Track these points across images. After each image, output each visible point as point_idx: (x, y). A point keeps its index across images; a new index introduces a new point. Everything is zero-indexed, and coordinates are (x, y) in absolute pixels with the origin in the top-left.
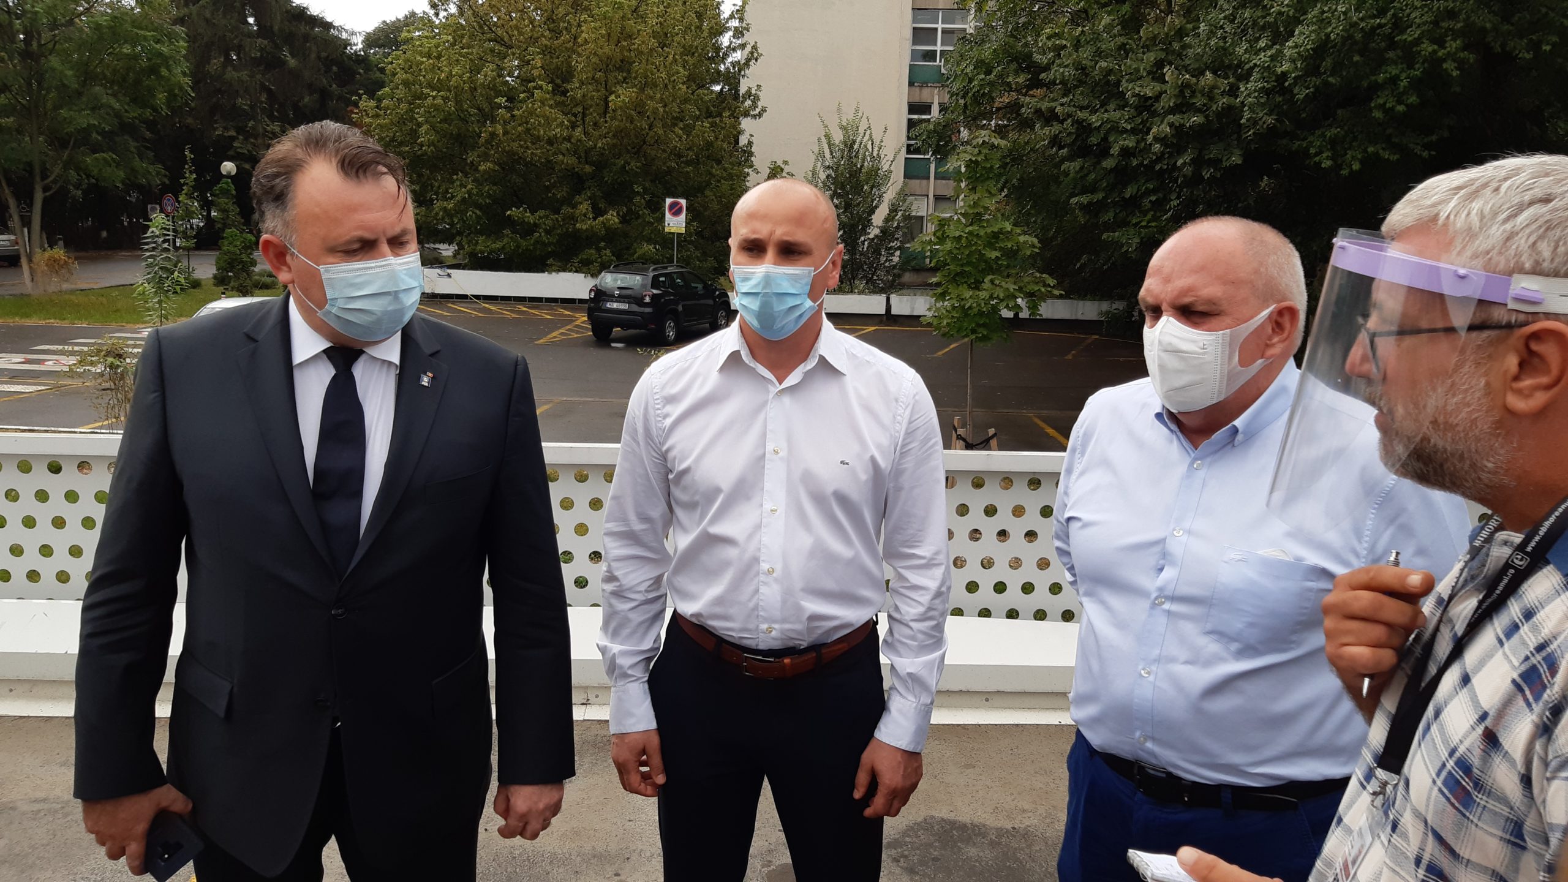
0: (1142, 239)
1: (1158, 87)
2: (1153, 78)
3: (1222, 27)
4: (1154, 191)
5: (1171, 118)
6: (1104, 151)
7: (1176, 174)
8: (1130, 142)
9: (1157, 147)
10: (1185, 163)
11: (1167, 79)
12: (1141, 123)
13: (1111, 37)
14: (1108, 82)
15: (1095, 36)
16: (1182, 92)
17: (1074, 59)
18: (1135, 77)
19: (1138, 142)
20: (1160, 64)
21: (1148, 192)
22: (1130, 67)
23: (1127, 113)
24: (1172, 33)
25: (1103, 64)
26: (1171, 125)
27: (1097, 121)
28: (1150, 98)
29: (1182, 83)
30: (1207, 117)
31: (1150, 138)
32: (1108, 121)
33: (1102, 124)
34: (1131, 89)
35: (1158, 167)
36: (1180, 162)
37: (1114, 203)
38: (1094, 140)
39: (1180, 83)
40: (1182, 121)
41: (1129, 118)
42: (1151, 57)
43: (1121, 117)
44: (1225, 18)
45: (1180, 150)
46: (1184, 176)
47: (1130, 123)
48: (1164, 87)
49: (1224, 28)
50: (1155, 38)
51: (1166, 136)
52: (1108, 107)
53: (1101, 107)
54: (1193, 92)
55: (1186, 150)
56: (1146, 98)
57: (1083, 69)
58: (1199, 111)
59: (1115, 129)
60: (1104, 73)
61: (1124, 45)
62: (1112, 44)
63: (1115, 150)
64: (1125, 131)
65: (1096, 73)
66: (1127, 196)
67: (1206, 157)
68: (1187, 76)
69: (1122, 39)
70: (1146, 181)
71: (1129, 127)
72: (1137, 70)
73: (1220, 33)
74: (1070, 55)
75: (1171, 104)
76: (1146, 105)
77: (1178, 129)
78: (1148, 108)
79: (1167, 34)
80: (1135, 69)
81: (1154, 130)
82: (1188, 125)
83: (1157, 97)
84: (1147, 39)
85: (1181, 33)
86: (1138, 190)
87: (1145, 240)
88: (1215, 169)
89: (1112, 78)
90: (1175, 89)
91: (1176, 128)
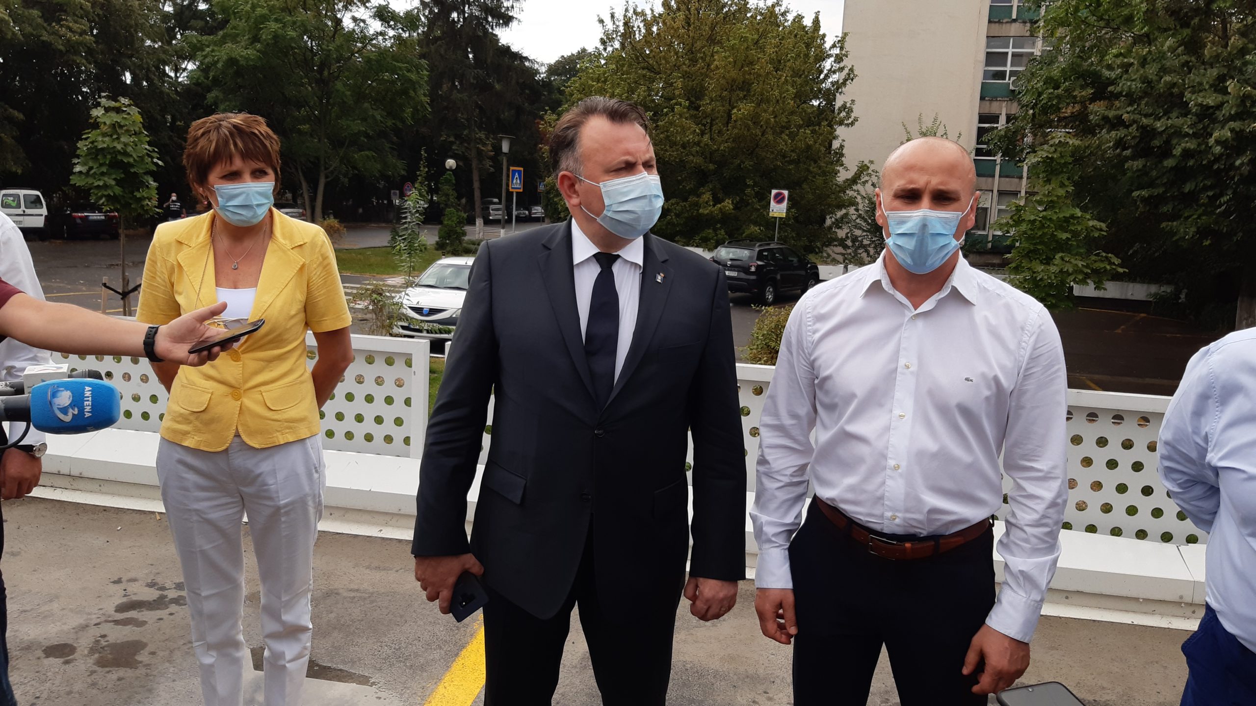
0: (1198, 228)
1: (1220, 98)
2: (1215, 90)
4: (1211, 188)
5: (1232, 124)
6: (1166, 152)
7: (1232, 173)
8: (1191, 145)
9: (1218, 149)
10: (1242, 164)
11: (1229, 90)
12: (1203, 128)
13: (1175, 55)
14: (1172, 94)
15: (1161, 55)
16: (1243, 101)
17: (1142, 75)
18: (1197, 89)
19: (1199, 145)
20: (1222, 78)
21: (1206, 188)
22: (1193, 81)
23: (1189, 120)
24: (1235, 52)
25: (1168, 78)
26: (1232, 130)
27: (1161, 126)
28: (1212, 107)
29: (1244, 94)
31: (1212, 141)
32: (1172, 126)
33: (1167, 128)
34: (1193, 100)
35: (1216, 167)
36: (1238, 163)
37: (1174, 197)
38: (1156, 142)
39: (1242, 94)
40: (1242, 127)
41: (1191, 124)
42: (1214, 72)
43: (1186, 124)
45: (1240, 153)
46: (1241, 175)
47: (1192, 128)
48: (1226, 98)
50: (1218, 56)
51: (1227, 140)
52: (1171, 115)
53: (1164, 114)
55: (1245, 152)
56: (1208, 107)
57: (1149, 83)
59: (1179, 133)
60: (1168, 86)
61: (1187, 62)
62: (1177, 61)
63: (1177, 151)
64: (1187, 135)
65: (1161, 85)
66: (1187, 190)
68: (1249, 88)
69: (1185, 58)
70: (1204, 179)
71: (1191, 132)
72: (1200, 84)
74: (1138, 71)
75: (1233, 112)
76: (1207, 114)
77: (1238, 134)
78: (1210, 116)
79: (1230, 54)
80: (1198, 82)
81: (1216, 134)
82: (1248, 130)
83: (1219, 107)
84: (1211, 57)
85: (1244, 51)
86: (1196, 186)
87: (1201, 229)
89: (1175, 90)
90: (1237, 100)
91: (1237, 133)
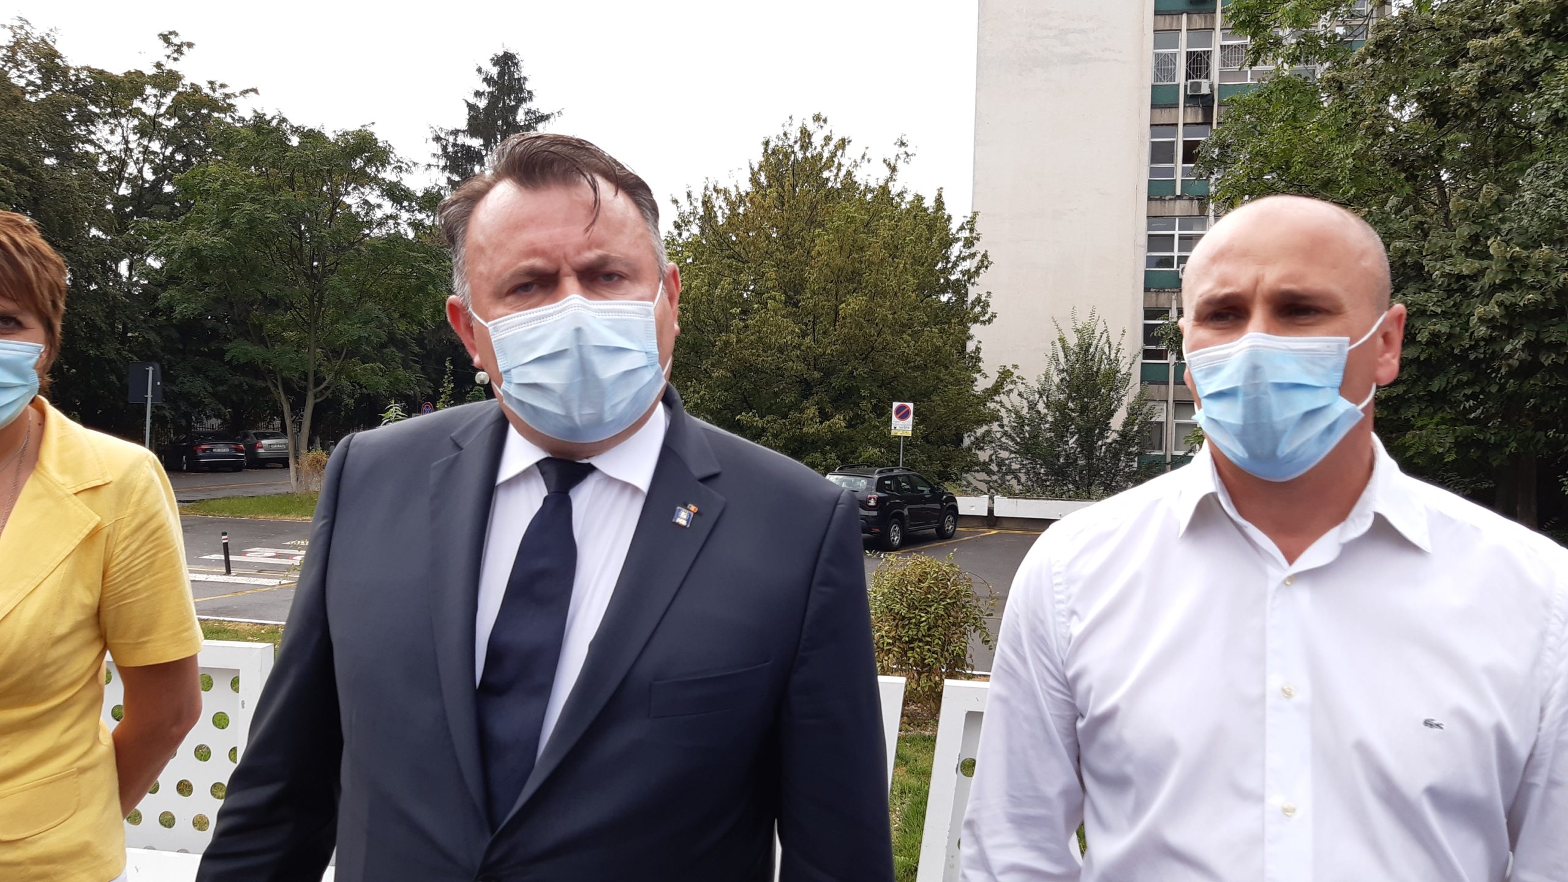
1: (1477, 264)
2: (1467, 256)
3: (1552, 195)
4: (1469, 383)
5: (1499, 297)
7: (1496, 364)
8: (1443, 327)
9: (1483, 331)
10: (1515, 350)
11: (1491, 251)
12: (1454, 305)
13: (1401, 217)
14: (1405, 264)
16: (1510, 266)
18: (1444, 255)
19: (1452, 327)
20: (1475, 239)
21: (1461, 385)
22: (1436, 244)
23: (1435, 295)
24: (1489, 205)
26: (1500, 304)
28: (1465, 277)
29: (1511, 257)
30: (1543, 294)
31: (1474, 320)
34: (1437, 270)
35: (1472, 357)
36: (1508, 348)
37: (1419, 399)
39: (1508, 256)
40: (1513, 300)
41: (1438, 301)
42: (1464, 230)
43: (1430, 301)
44: (1555, 185)
45: (1512, 334)
46: (1509, 366)
47: (1440, 306)
48: (1485, 263)
49: (1554, 196)
50: (1466, 211)
51: (1494, 317)
54: (1526, 267)
55: (1520, 333)
56: (1460, 277)
58: (1533, 288)
60: (1399, 254)
61: (1422, 223)
62: (1408, 222)
64: (1435, 315)
66: (1435, 390)
67: (1546, 341)
68: (1518, 249)
69: (1419, 218)
70: (1458, 373)
71: (1439, 310)
72: (1443, 249)
73: (1551, 201)
75: (1497, 281)
76: (1459, 285)
77: (1509, 309)
78: (1463, 290)
79: (1482, 207)
80: (1441, 247)
81: (1480, 310)
82: (1521, 304)
83: (1475, 277)
84: (1458, 212)
85: (1498, 205)
86: (1448, 383)
87: (1460, 439)
88: (1558, 354)
89: (1409, 260)
90: (1503, 263)
91: (1506, 307)
